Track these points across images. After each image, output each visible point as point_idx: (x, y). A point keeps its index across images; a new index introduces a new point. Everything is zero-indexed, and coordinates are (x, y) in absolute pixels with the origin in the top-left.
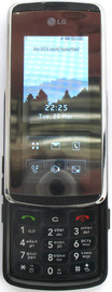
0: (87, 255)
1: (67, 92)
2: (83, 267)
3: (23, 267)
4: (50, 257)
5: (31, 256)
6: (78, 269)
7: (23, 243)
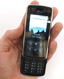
0: (41, 69)
1: (39, 31)
2: (39, 72)
3: (25, 70)
4: (32, 69)
5: (27, 68)
6: (38, 72)
7: (26, 65)
